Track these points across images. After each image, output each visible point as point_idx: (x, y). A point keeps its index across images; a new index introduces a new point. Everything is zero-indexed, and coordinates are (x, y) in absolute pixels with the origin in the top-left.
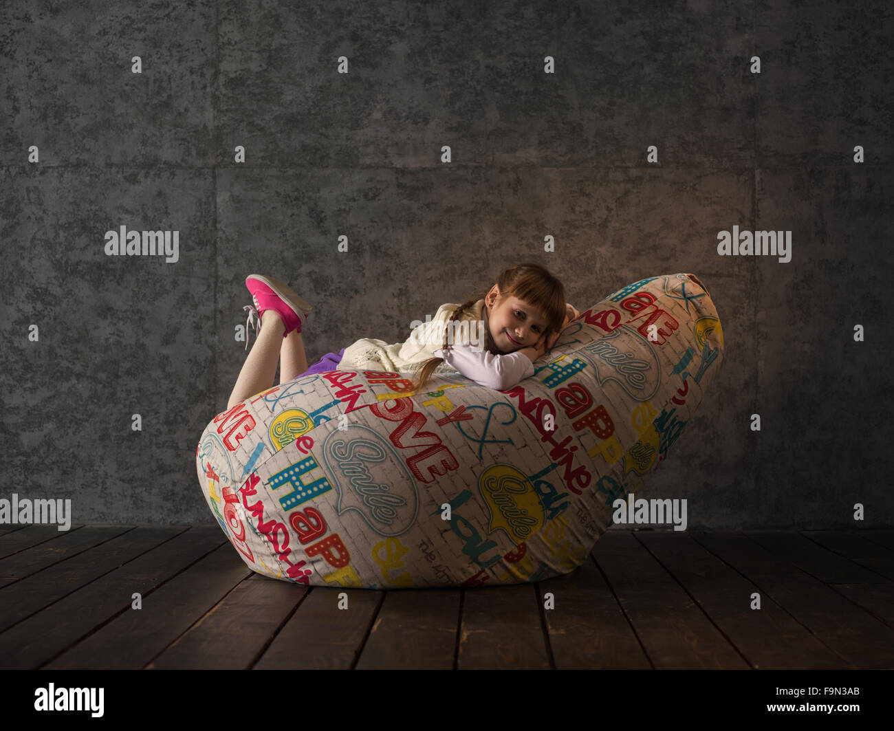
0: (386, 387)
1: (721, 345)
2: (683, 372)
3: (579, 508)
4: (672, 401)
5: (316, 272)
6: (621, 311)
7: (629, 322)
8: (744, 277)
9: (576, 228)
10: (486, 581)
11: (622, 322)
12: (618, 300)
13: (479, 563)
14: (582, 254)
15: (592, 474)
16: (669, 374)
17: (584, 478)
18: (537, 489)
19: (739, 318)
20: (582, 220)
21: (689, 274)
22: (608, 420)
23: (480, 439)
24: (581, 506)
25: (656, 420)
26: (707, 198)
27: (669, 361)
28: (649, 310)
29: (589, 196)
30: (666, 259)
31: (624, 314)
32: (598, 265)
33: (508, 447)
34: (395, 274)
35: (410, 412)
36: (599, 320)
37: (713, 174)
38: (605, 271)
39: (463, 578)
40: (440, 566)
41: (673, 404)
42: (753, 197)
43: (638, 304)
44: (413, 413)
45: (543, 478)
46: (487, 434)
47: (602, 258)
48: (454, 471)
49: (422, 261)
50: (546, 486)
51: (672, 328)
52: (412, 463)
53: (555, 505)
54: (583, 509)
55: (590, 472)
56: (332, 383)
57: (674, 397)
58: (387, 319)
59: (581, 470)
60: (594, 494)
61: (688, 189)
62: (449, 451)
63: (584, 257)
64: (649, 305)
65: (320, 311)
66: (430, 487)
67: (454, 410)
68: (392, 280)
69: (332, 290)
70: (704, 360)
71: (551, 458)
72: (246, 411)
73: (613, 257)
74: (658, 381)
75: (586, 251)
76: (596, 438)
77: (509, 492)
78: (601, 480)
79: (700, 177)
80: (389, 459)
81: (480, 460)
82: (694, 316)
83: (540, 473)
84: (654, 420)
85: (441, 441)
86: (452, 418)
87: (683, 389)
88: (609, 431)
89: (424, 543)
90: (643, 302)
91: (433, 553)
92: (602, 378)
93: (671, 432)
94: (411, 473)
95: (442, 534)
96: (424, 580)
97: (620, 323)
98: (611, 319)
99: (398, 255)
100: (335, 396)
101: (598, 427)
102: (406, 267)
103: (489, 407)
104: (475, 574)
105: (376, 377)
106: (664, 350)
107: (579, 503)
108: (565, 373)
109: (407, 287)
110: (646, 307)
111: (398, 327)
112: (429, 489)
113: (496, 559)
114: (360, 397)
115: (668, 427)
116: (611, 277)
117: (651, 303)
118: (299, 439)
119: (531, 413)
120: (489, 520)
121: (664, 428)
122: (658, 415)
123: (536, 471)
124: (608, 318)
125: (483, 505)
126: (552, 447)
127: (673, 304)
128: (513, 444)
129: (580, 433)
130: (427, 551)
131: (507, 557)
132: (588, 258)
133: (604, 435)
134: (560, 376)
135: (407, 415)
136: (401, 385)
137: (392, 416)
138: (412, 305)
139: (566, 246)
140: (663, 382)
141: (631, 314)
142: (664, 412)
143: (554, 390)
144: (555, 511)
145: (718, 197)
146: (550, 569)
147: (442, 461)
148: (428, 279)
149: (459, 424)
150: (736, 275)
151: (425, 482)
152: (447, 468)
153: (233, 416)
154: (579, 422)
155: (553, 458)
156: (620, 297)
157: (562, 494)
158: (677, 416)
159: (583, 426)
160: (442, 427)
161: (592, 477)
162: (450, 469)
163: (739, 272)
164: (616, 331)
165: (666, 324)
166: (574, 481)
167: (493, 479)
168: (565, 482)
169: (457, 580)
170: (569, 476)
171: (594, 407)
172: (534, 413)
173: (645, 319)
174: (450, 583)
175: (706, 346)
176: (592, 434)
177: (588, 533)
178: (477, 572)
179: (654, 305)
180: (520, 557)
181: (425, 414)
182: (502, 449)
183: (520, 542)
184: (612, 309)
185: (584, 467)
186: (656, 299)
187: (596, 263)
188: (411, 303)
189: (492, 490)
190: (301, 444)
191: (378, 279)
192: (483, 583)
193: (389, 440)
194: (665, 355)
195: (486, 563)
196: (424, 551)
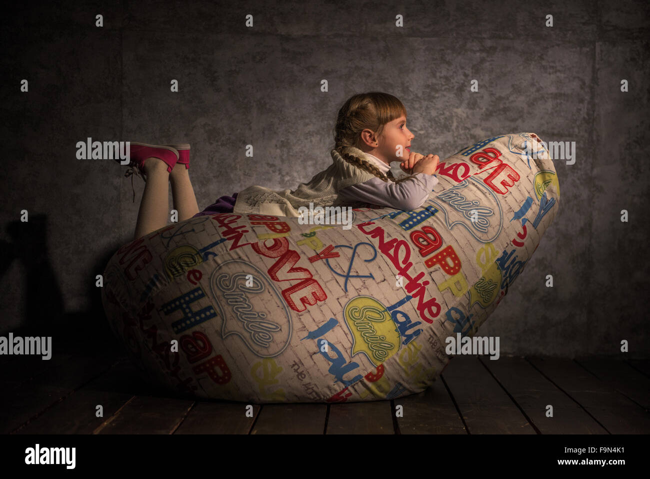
0: (266, 227)
1: (557, 196)
2: (523, 218)
3: (430, 335)
4: (512, 243)
5: (209, 125)
6: (470, 164)
7: (477, 174)
8: (583, 136)
9: (437, 91)
10: (348, 398)
11: (471, 173)
12: (469, 154)
13: (343, 382)
14: (441, 114)
15: (441, 306)
16: (510, 219)
17: (434, 309)
18: (395, 319)
19: (577, 173)
20: (442, 84)
21: (531, 134)
22: (455, 258)
23: (345, 274)
24: (432, 333)
25: (498, 260)
26: (552, 67)
27: (511, 208)
28: (495, 164)
29: (449, 63)
30: (514, 120)
31: (473, 167)
32: (455, 124)
33: (369, 281)
34: (277, 128)
35: (286, 250)
36: (451, 172)
37: (558, 45)
38: (460, 130)
39: (330, 395)
40: (310, 383)
41: (514, 245)
42: (593, 67)
43: (485, 158)
44: (289, 251)
45: (399, 309)
46: (352, 270)
47: (458, 117)
48: (323, 302)
49: (302, 117)
50: (402, 315)
51: (514, 180)
52: (286, 294)
53: (409, 332)
54: (434, 336)
55: (440, 304)
56: (219, 223)
57: (514, 239)
58: (271, 167)
59: (432, 302)
60: (443, 323)
61: (536, 58)
62: (319, 284)
63: (443, 117)
64: (495, 159)
65: (212, 158)
66: (302, 315)
67: (324, 248)
68: (275, 133)
69: (223, 141)
70: (541, 208)
71: (406, 291)
72: (145, 246)
73: (468, 117)
74: (500, 225)
75: (445, 112)
76: (445, 274)
77: (370, 320)
78: (449, 311)
79: (547, 48)
80: (267, 291)
81: (345, 293)
82: (535, 169)
83: (397, 304)
84: (496, 259)
85: (312, 276)
86: (322, 255)
87: (522, 233)
88: (457, 268)
89: (296, 364)
90: (490, 156)
91: (303, 373)
92: (451, 222)
93: (511, 270)
94: (285, 303)
95: (311, 356)
96: (296, 396)
97: (469, 175)
98: (461, 171)
99: (281, 111)
100: (222, 235)
101: (447, 264)
102: (288, 122)
103: (353, 246)
104: (339, 391)
105: (258, 219)
106: (506, 199)
107: (430, 331)
108: (419, 218)
109: (288, 139)
110: (492, 161)
111: (279, 174)
112: (301, 317)
113: (358, 378)
114: (243, 236)
115: (509, 266)
116: (466, 135)
117: (496, 158)
118: (190, 272)
119: (389, 252)
120: (352, 345)
121: (506, 266)
122: (500, 254)
123: (393, 302)
124: (459, 170)
125: (347, 331)
126: (408, 282)
127: (516, 159)
128: (374, 279)
129: (432, 269)
130: (298, 371)
131: (367, 377)
132: (446, 118)
133: (452, 271)
134: (415, 220)
135: (283, 253)
136: (279, 227)
137: (271, 253)
138: (292, 156)
139: (427, 107)
140: (505, 226)
141: (479, 167)
142: (505, 253)
143: (409, 232)
144: (409, 337)
145: (562, 66)
146: (405, 388)
147: (312, 293)
148: (307, 133)
149: (327, 261)
150: (576, 135)
151: (298, 311)
152: (317, 299)
153: (133, 250)
154: (431, 260)
155: (408, 291)
156: (470, 152)
157: (416, 323)
158: (517, 256)
159: (434, 264)
160: (314, 264)
161: (442, 308)
162: (320, 301)
163: (579, 133)
164: (465, 181)
165: (509, 176)
166: (426, 312)
167: (357, 309)
168: (418, 312)
169: (324, 396)
170: (421, 307)
171: (444, 247)
172: (392, 252)
173: (491, 171)
174: (318, 398)
175: (544, 196)
176: (442, 270)
177: (438, 357)
178: (342, 389)
179: (499, 160)
180: (378, 376)
181: (299, 251)
182: (365, 283)
183: (379, 364)
184: (462, 162)
185: (434, 299)
186: (501, 154)
187: (453, 122)
188: (291, 154)
189: (356, 319)
190: (192, 277)
191: (263, 133)
192: (347, 399)
193: (268, 274)
194: (507, 203)
195: (349, 382)
196: (296, 371)
